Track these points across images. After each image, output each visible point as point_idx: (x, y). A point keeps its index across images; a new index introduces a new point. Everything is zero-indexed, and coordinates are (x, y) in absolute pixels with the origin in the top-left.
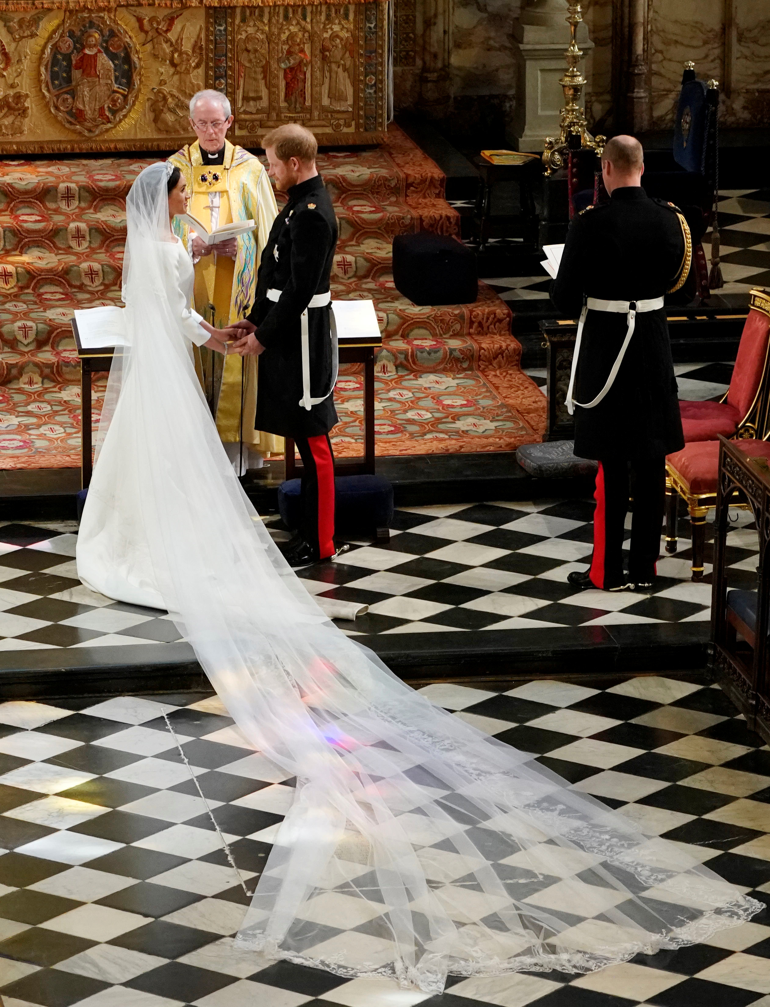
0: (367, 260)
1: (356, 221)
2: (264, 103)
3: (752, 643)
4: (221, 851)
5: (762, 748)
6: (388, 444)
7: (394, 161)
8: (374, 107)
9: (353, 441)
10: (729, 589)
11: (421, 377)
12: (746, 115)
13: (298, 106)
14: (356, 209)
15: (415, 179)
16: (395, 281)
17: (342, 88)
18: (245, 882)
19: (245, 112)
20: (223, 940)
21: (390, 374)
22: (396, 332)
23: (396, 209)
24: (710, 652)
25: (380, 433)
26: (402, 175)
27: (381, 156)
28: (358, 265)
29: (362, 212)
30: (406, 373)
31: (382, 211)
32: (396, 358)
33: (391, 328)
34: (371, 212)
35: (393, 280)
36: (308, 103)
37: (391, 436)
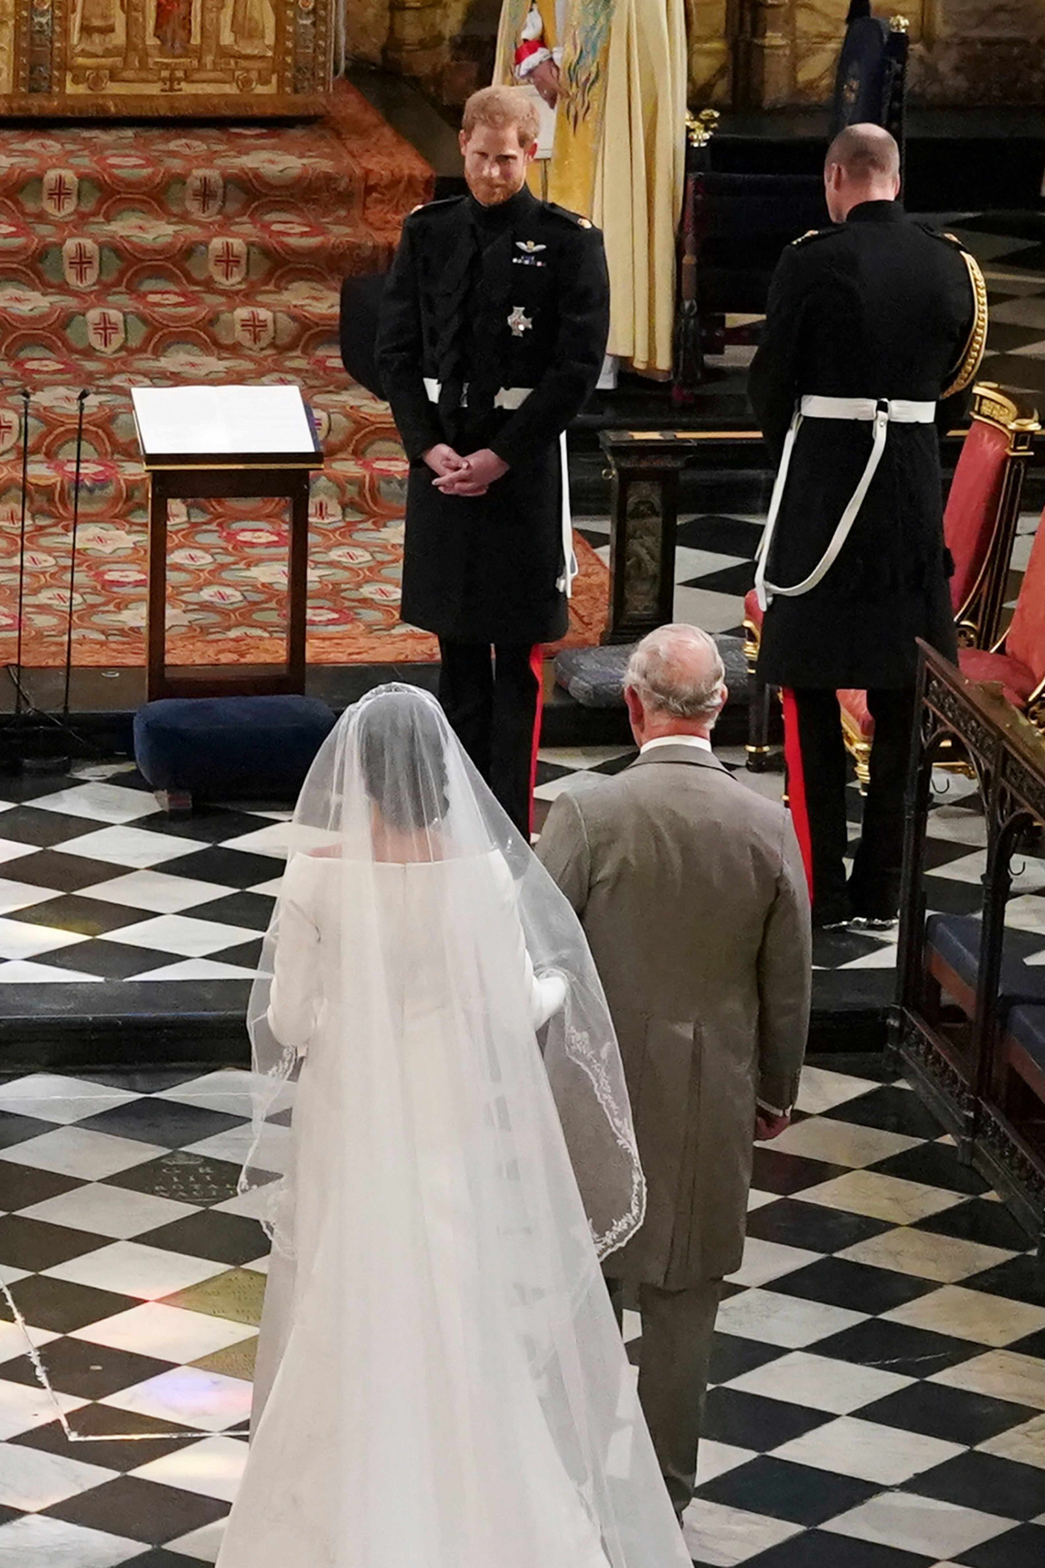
0: (294, 318)
1: (275, 249)
2: (119, 38)
3: (970, 1011)
4: (24, 1358)
5: (984, 1196)
6: (327, 643)
7: (344, 144)
8: (310, 51)
9: (266, 635)
10: (929, 913)
11: (385, 526)
12: (960, 82)
13: (177, 45)
14: (275, 227)
15: (382, 179)
16: (344, 357)
17: (256, 15)
18: (67, 1416)
19: (85, 53)
20: (25, 1519)
21: (331, 519)
22: (342, 447)
23: (348, 230)
24: (894, 1023)
25: (313, 623)
26: (358, 171)
27: (323, 137)
28: (278, 325)
29: (289, 235)
30: (358, 517)
31: (323, 234)
32: (342, 490)
33: (334, 439)
34: (303, 234)
35: (339, 354)
36: (196, 40)
37: (332, 629)
